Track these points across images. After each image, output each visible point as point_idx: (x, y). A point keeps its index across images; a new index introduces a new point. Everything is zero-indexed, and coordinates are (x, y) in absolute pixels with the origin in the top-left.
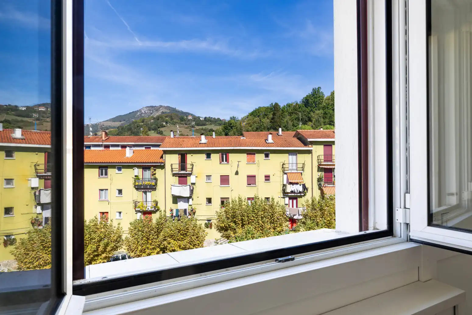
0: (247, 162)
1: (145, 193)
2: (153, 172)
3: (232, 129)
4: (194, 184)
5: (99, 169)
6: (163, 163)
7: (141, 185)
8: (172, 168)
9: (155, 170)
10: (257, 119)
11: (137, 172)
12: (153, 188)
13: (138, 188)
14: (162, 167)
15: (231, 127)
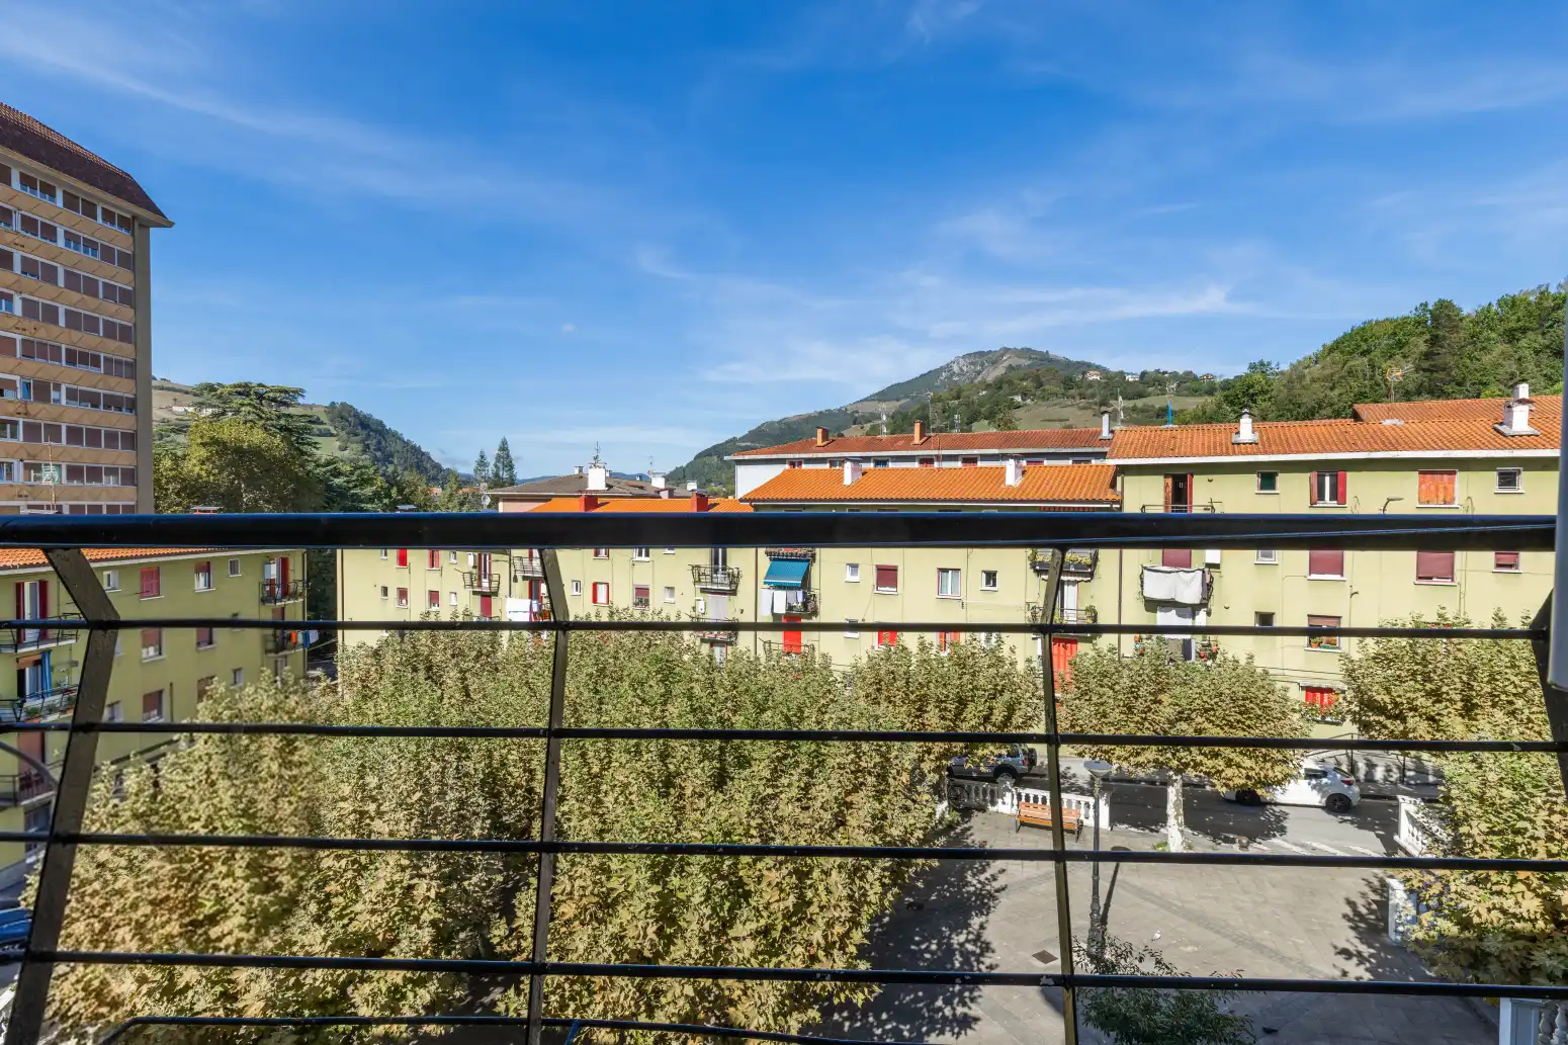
0: (1420, 503)
3: (1255, 402)
4: (1212, 566)
6: (1117, 502)
10: (1360, 363)
12: (1084, 572)
13: (1039, 570)
15: (1252, 397)
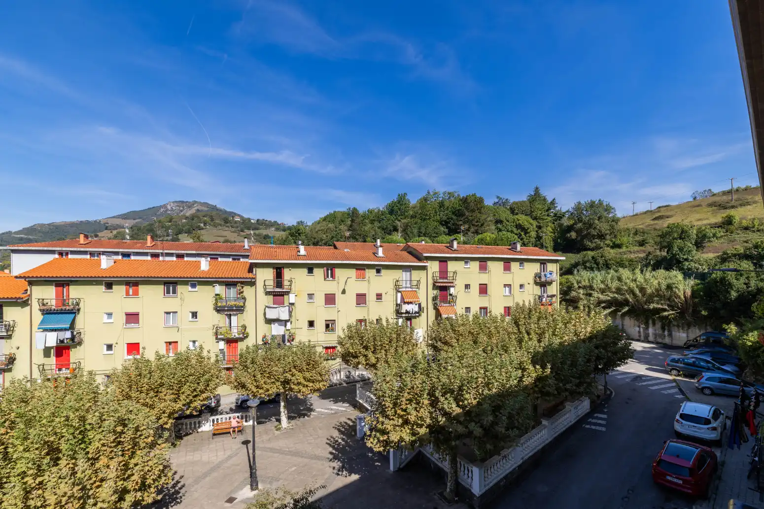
0: (356, 278)
1: (230, 316)
2: (239, 290)
4: (293, 304)
5: (164, 285)
6: (254, 278)
7: (225, 307)
8: (265, 285)
9: (243, 287)
10: (331, 225)
11: (219, 289)
12: (240, 310)
13: (219, 310)
14: (252, 283)
15: (299, 234)
